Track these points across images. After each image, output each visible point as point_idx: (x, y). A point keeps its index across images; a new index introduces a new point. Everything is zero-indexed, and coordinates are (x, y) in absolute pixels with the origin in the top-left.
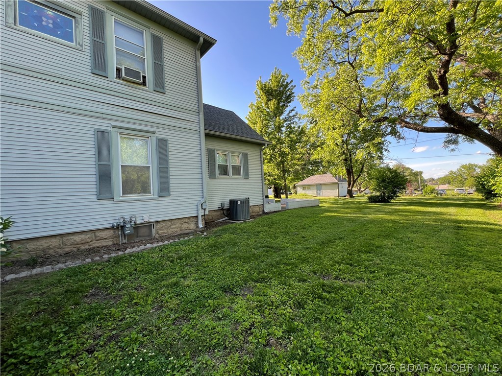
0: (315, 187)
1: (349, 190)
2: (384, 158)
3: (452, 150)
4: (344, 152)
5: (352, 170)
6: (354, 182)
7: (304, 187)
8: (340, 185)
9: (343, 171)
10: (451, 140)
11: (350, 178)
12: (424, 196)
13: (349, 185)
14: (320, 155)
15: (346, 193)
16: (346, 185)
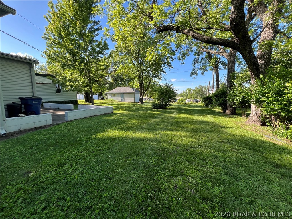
0: (120, 95)
1: (141, 98)
2: (162, 78)
3: (194, 78)
4: (138, 71)
5: (143, 85)
6: (144, 93)
7: (113, 95)
8: (136, 95)
9: (137, 84)
10: (194, 72)
11: (141, 90)
12: (179, 103)
13: (141, 95)
14: (122, 71)
15: (139, 100)
16: (139, 94)
